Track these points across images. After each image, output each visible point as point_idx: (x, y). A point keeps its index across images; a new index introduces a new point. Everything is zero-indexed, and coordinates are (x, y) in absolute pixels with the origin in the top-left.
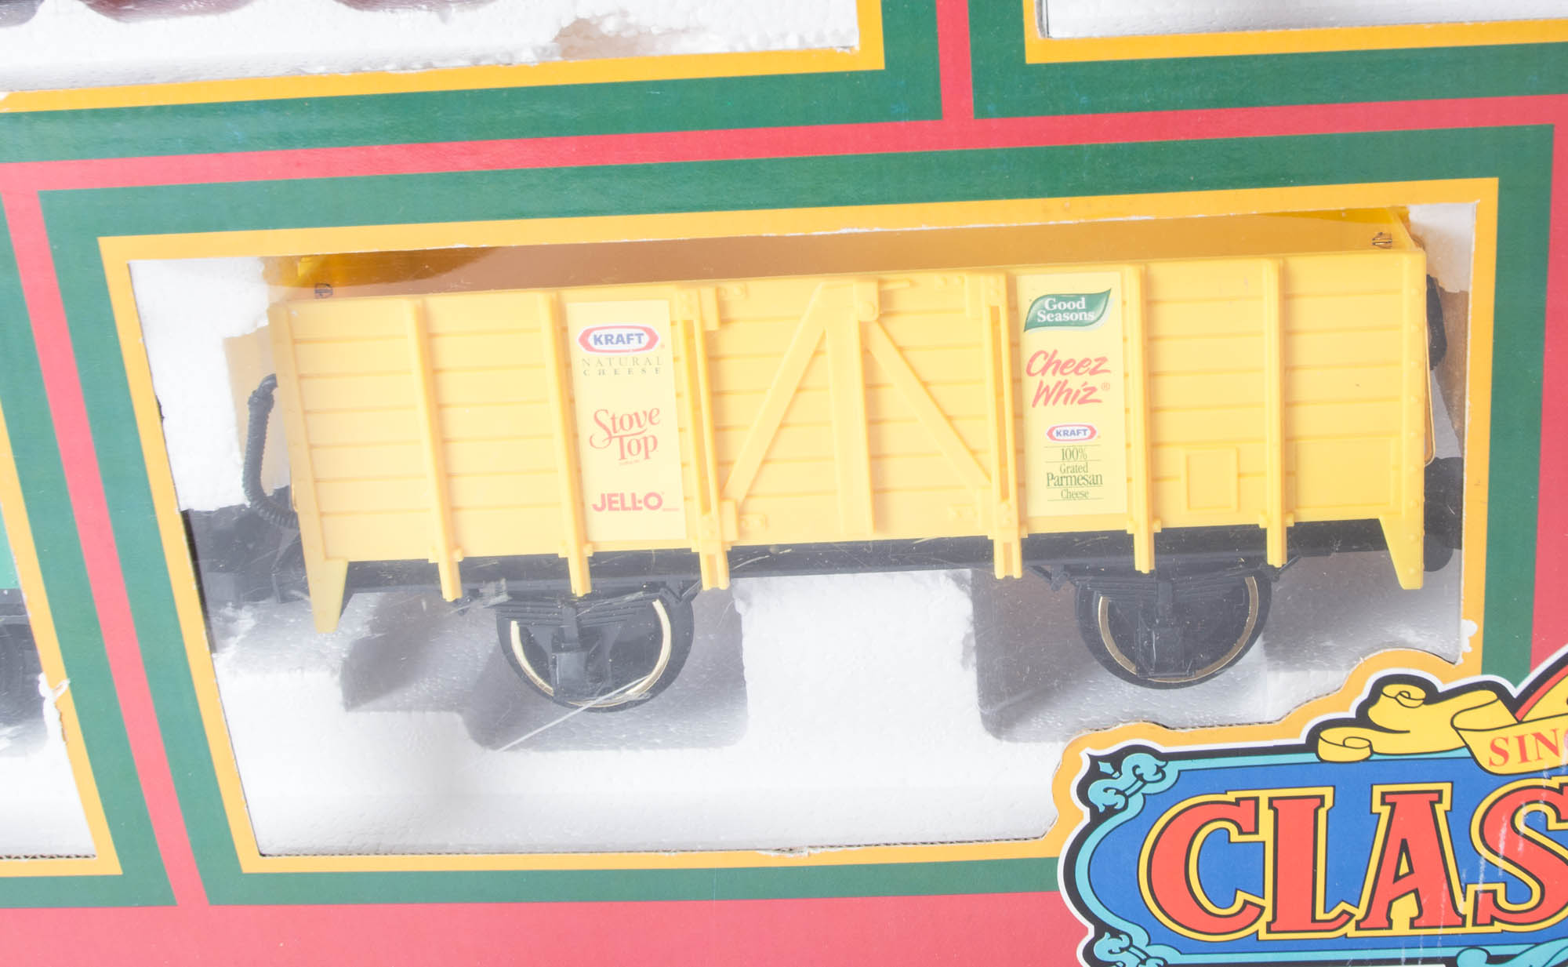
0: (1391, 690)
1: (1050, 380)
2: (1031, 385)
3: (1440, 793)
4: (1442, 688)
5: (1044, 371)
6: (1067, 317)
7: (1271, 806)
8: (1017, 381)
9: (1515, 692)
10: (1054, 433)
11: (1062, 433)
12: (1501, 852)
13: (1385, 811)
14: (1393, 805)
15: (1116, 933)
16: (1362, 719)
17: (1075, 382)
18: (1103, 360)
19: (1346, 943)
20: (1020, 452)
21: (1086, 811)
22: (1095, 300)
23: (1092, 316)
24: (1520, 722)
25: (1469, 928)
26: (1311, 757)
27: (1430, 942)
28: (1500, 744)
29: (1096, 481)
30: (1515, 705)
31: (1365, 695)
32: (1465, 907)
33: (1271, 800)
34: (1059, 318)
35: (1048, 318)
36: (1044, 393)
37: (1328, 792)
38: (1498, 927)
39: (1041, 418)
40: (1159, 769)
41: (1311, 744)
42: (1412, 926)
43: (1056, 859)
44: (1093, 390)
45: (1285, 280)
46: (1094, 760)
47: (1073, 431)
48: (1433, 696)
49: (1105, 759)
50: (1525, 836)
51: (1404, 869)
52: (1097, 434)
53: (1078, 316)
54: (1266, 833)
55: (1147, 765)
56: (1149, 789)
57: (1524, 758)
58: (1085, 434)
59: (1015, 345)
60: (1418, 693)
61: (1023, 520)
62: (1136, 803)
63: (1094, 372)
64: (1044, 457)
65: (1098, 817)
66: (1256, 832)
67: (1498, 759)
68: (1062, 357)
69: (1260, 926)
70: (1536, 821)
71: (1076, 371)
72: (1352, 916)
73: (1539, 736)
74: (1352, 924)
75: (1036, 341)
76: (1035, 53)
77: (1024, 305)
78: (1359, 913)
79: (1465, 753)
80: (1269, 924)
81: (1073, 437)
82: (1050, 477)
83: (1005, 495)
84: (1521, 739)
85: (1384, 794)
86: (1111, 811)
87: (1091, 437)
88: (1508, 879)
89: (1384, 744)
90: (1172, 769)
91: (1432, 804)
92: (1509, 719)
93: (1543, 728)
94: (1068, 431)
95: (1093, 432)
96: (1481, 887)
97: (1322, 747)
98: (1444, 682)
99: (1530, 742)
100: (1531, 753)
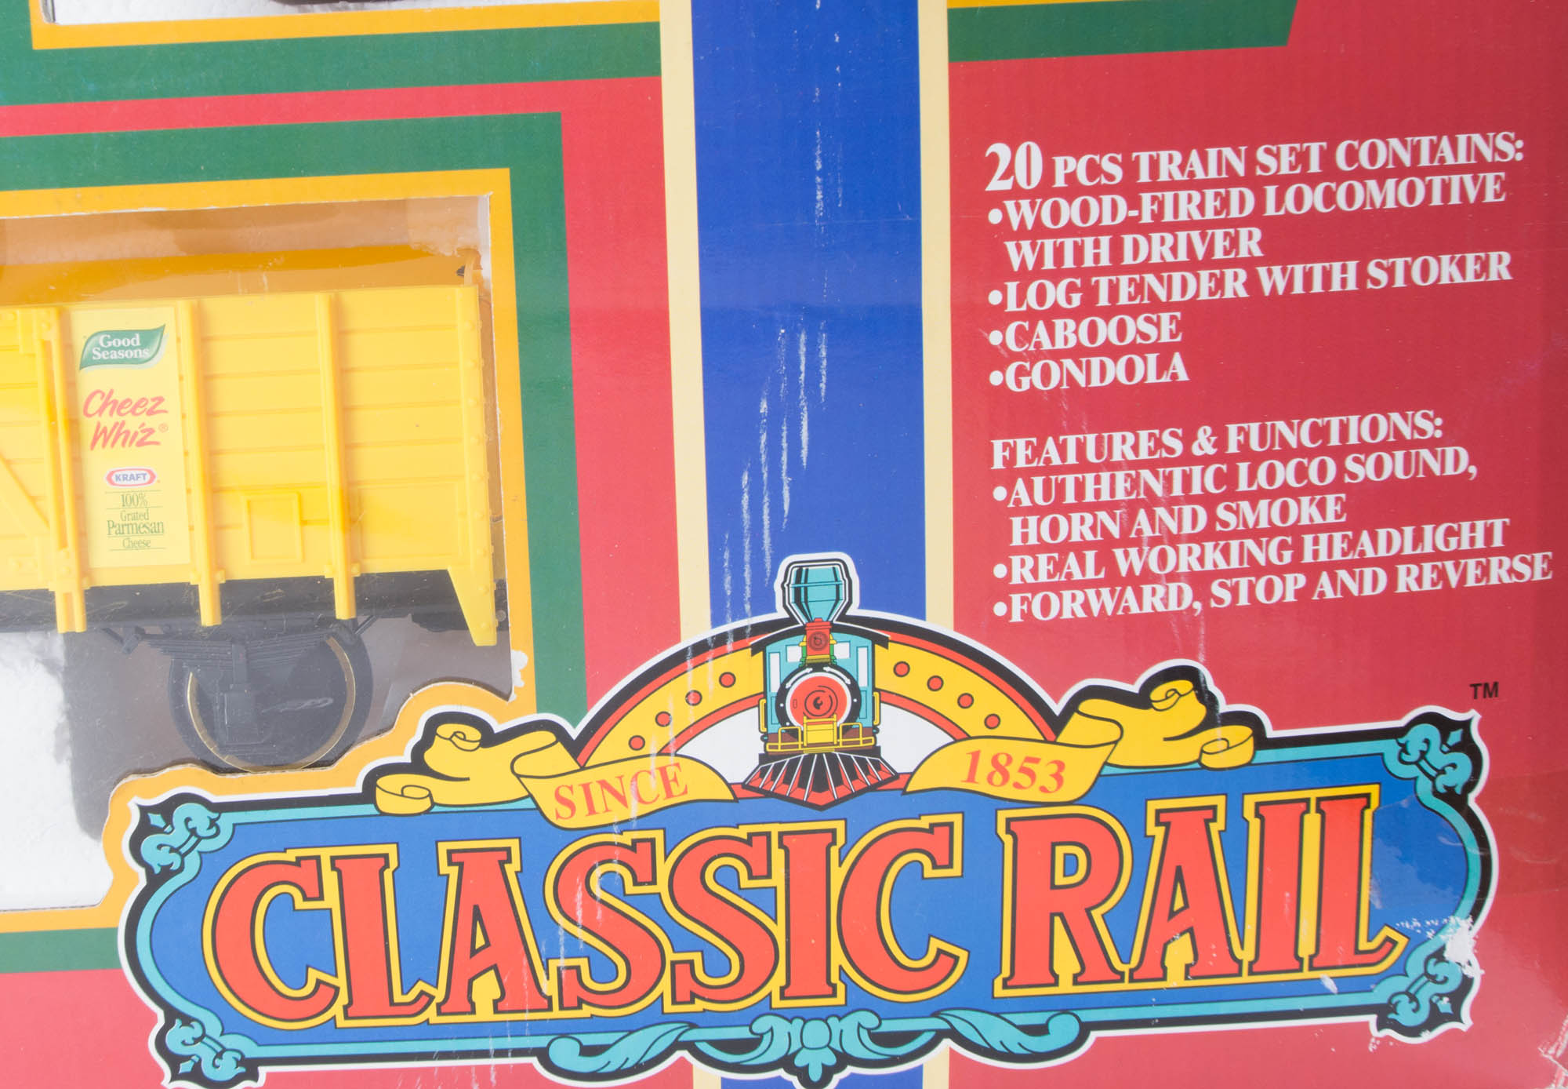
0: (445, 730)
1: (108, 421)
2: (89, 427)
3: (508, 850)
4: (498, 728)
5: (100, 411)
6: (123, 354)
7: (333, 868)
8: (73, 424)
9: (574, 733)
10: (114, 478)
11: (121, 477)
12: (580, 921)
13: (453, 872)
14: (461, 865)
15: (187, 1020)
16: (418, 765)
17: (132, 423)
18: (160, 400)
19: (428, 1031)
20: (79, 498)
21: (141, 872)
22: (150, 337)
23: (146, 353)
24: (583, 768)
25: (556, 1013)
26: (368, 809)
27: (518, 1029)
28: (565, 793)
29: (157, 529)
30: (577, 748)
31: (418, 736)
32: (550, 987)
33: (333, 859)
34: (114, 356)
35: (103, 355)
36: (102, 435)
37: (391, 850)
38: (587, 1011)
39: (100, 461)
40: (213, 823)
41: (368, 794)
42: (496, 1011)
43: (115, 931)
44: (151, 431)
45: (337, 314)
46: (144, 811)
47: (132, 475)
48: (490, 738)
49: (155, 809)
50: (603, 902)
51: (480, 941)
52: (156, 480)
53: (133, 354)
54: (331, 899)
55: (200, 817)
56: (204, 846)
57: (592, 811)
58: (144, 478)
59: (71, 385)
60: (474, 734)
61: (85, 570)
62: (193, 862)
63: (151, 412)
64: (104, 503)
65: (156, 880)
66: (321, 897)
67: (565, 811)
68: (119, 396)
69: (337, 1010)
70: (611, 883)
71: (133, 412)
72: (432, 998)
73: (604, 784)
74: (433, 1008)
75: (92, 379)
76: (41, 40)
77: (79, 342)
78: (439, 994)
79: (528, 804)
80: (346, 1008)
81: (133, 482)
82: (111, 525)
83: (63, 544)
84: (586, 787)
85: (450, 853)
86: (167, 873)
87: (150, 482)
88: (590, 953)
89: (446, 794)
90: (227, 820)
91: (502, 864)
92: (570, 764)
93: (608, 774)
94: (127, 476)
95: (153, 477)
96: (563, 962)
97: (380, 795)
98: (500, 721)
99: (596, 791)
100: (598, 805)
